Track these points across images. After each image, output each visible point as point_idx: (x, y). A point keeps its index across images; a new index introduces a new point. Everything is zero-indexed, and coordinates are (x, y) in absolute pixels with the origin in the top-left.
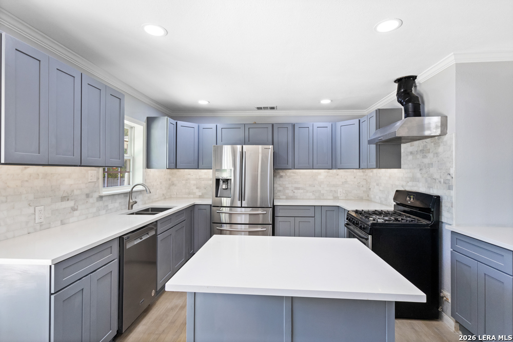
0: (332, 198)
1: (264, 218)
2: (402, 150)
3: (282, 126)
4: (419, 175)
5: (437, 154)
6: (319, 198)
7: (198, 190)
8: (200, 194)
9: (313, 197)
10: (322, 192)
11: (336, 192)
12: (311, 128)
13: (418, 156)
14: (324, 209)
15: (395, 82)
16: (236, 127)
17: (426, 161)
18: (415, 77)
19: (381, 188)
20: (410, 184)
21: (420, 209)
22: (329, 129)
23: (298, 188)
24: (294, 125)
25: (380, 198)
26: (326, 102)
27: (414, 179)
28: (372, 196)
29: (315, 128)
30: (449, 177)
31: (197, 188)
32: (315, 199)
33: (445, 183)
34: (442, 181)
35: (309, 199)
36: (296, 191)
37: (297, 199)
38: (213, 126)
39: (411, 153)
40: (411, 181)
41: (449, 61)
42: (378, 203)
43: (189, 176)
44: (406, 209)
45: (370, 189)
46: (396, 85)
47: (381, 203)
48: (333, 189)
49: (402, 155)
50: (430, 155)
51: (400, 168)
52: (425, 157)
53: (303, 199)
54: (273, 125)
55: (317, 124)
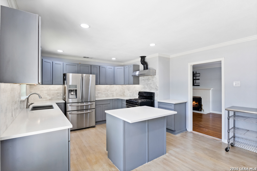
0: (112, 96)
1: (91, 107)
2: (140, 79)
3: (95, 66)
4: (146, 87)
5: (153, 80)
6: (107, 97)
7: (48, 96)
8: (50, 98)
9: (105, 96)
10: (108, 94)
11: (113, 94)
12: (106, 68)
13: (146, 81)
14: (113, 100)
15: (140, 57)
16: (74, 65)
17: (149, 82)
18: (146, 57)
19: (130, 91)
20: (143, 89)
21: (149, 97)
22: (113, 69)
23: (99, 93)
24: (100, 66)
25: (130, 95)
26: (114, 59)
27: (145, 88)
28: (126, 95)
29: (108, 68)
30: (157, 87)
31: (48, 95)
32: (106, 97)
33: (155, 89)
34: (155, 88)
35: (103, 97)
36: (98, 94)
37: (99, 97)
38: (61, 63)
39: (143, 80)
40: (143, 88)
41: (157, 55)
42: (129, 97)
43: (43, 89)
44: (143, 97)
45: (125, 92)
46: (140, 58)
47: (130, 96)
48: (112, 93)
49: (140, 80)
50: (151, 81)
51: (139, 84)
52: (148, 81)
53: (101, 97)
54: (91, 65)
55: (108, 67)
